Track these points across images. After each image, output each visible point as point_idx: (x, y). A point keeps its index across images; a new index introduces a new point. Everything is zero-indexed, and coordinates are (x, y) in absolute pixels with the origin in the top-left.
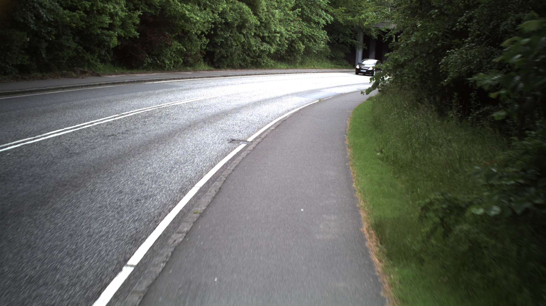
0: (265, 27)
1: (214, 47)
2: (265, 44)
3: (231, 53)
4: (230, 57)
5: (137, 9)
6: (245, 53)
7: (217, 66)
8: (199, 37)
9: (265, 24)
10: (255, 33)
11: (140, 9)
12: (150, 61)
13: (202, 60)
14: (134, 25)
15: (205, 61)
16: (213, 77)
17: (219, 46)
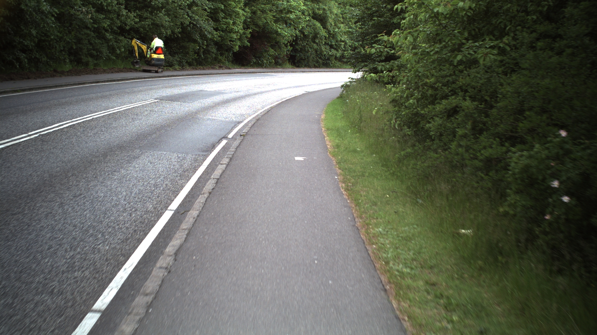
0: (333, 37)
1: (295, 52)
2: (333, 50)
3: (307, 57)
4: (307, 59)
5: (248, 28)
6: (317, 56)
7: (297, 65)
8: (286, 46)
9: (333, 34)
10: (325, 42)
11: (250, 28)
12: (255, 60)
13: (288, 61)
14: (247, 38)
15: (289, 62)
16: (296, 72)
17: (299, 51)
